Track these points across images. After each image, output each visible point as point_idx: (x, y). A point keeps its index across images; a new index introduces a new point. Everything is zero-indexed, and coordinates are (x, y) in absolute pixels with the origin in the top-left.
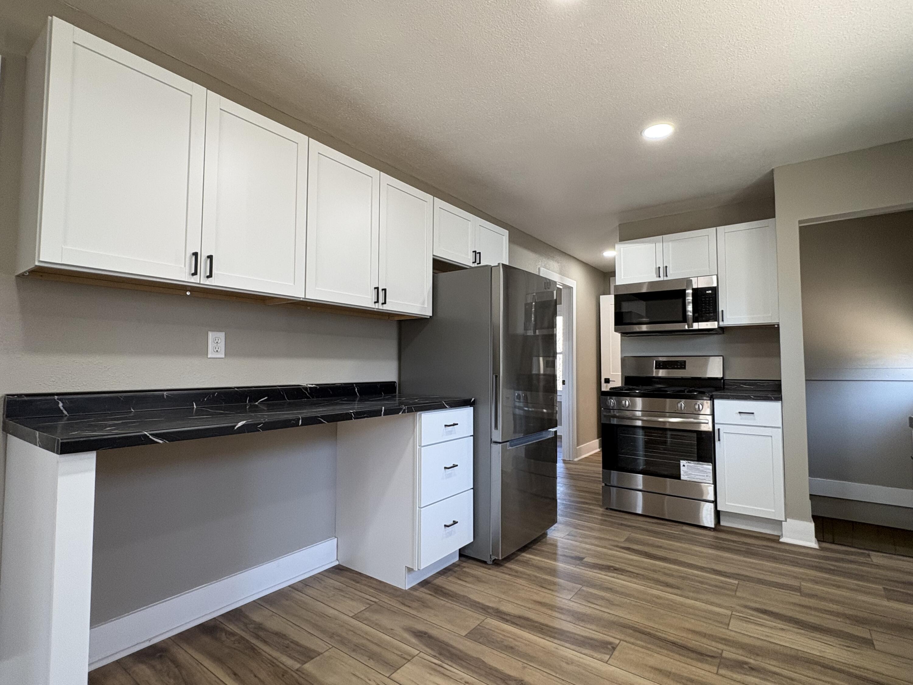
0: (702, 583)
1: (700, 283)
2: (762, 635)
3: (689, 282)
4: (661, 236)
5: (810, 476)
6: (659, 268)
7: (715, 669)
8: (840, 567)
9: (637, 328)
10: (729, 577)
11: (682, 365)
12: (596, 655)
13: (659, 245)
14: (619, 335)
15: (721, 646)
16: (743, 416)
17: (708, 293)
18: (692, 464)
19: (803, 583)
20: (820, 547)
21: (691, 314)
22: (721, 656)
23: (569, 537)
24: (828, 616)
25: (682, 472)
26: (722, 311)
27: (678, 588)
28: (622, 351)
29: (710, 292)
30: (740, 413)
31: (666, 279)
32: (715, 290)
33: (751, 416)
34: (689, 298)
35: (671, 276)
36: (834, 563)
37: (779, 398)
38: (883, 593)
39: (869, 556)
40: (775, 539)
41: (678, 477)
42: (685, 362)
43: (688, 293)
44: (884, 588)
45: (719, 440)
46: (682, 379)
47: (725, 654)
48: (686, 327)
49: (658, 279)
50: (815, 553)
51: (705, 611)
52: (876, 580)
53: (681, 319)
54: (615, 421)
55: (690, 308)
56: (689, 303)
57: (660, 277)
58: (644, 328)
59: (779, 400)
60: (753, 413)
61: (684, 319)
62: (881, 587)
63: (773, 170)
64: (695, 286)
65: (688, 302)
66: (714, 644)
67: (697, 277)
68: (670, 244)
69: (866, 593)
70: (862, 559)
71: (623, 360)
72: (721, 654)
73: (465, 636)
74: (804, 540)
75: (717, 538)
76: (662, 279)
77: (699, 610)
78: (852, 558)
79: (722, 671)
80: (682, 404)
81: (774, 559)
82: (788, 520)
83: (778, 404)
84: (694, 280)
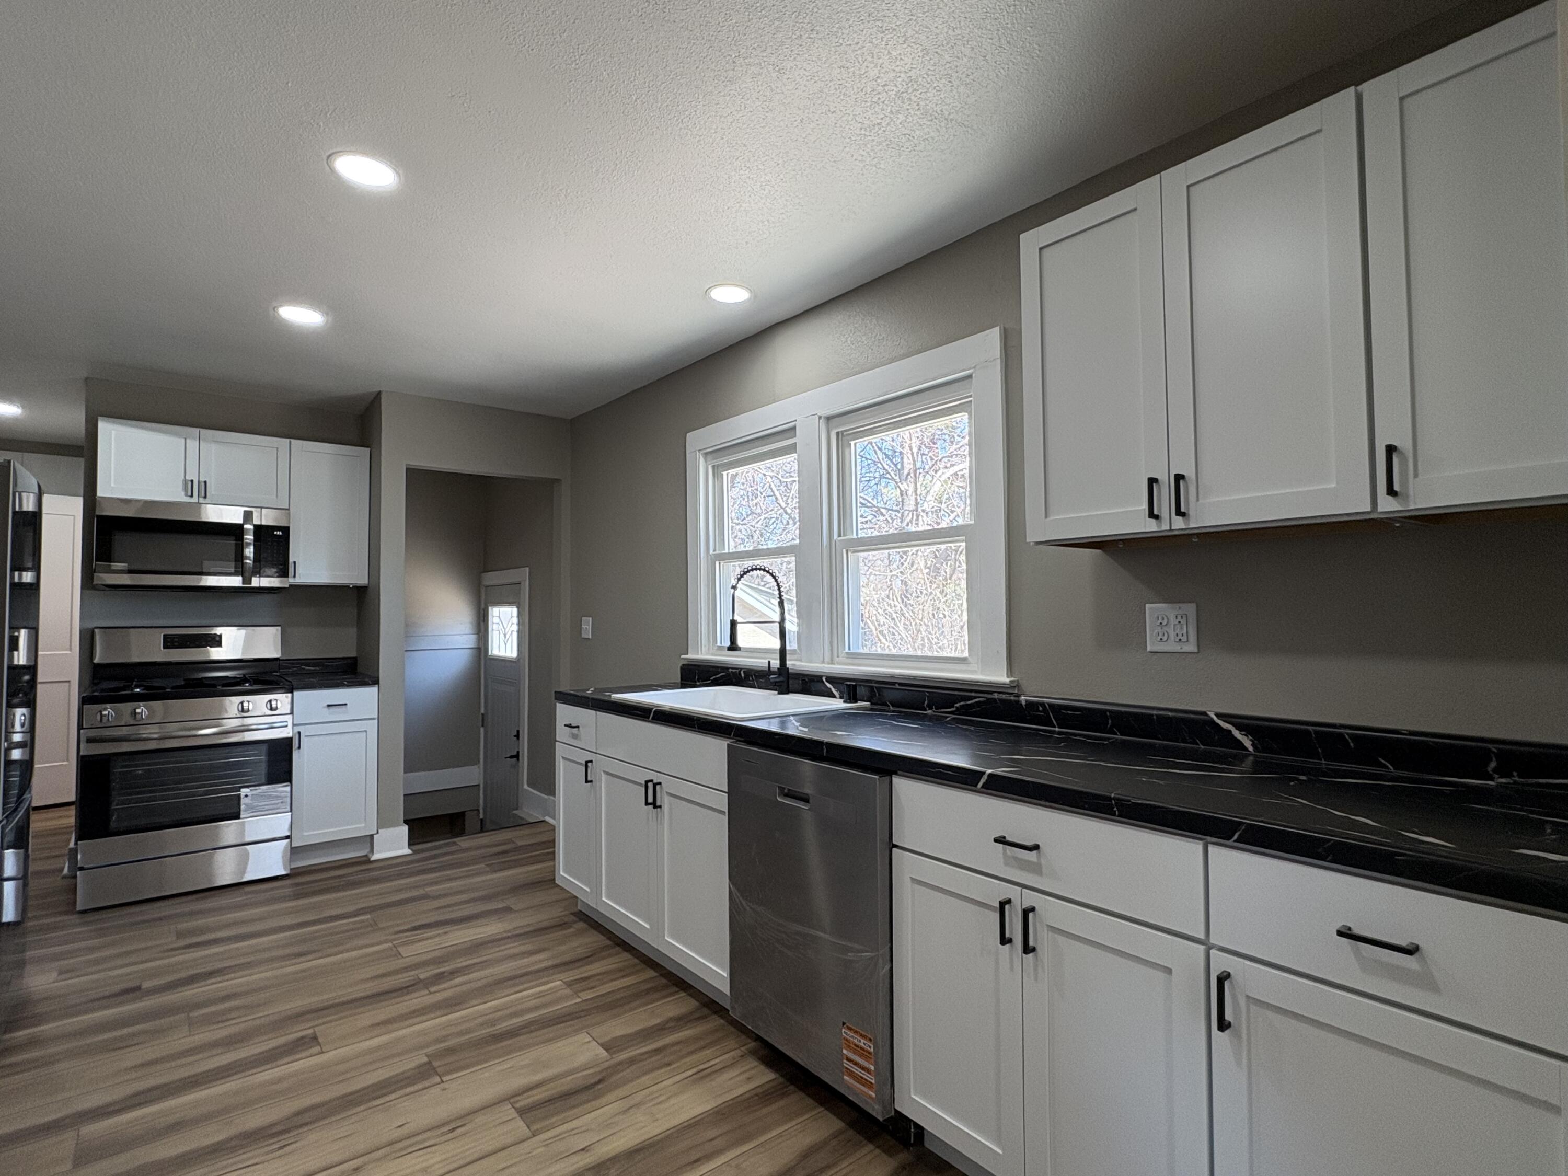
0: (331, 934)
1: (265, 518)
2: (436, 945)
3: (249, 516)
4: (198, 430)
5: (405, 772)
6: (191, 481)
7: (426, 992)
8: (442, 862)
10: (355, 916)
11: (215, 641)
12: (298, 1056)
13: (192, 443)
15: (413, 973)
16: (333, 709)
17: (276, 535)
18: (260, 790)
19: (427, 889)
20: (412, 850)
21: (251, 562)
22: (420, 981)
23: (63, 977)
24: (465, 906)
25: (243, 807)
26: (295, 563)
27: (314, 952)
29: (280, 533)
30: (329, 706)
32: (286, 530)
33: (343, 708)
34: (249, 538)
36: (433, 861)
37: (375, 682)
38: (488, 869)
39: (455, 843)
40: (366, 860)
41: (236, 816)
43: (247, 529)
44: (487, 865)
45: (299, 748)
47: (422, 977)
48: (241, 583)
49: (187, 499)
50: (409, 859)
51: (362, 957)
52: (474, 861)
55: (249, 552)
56: (249, 544)
57: (191, 496)
59: (375, 684)
60: (346, 704)
61: (239, 569)
62: (483, 865)
63: (379, 393)
64: (256, 522)
65: (247, 543)
66: (400, 976)
67: (262, 508)
68: (215, 446)
69: (473, 875)
70: (454, 848)
72: (419, 978)
73: (73, 1168)
74: (395, 850)
75: (297, 885)
76: (195, 500)
77: (358, 958)
78: (445, 850)
79: (433, 989)
81: (376, 880)
82: (380, 831)
83: (374, 689)
84: (257, 513)
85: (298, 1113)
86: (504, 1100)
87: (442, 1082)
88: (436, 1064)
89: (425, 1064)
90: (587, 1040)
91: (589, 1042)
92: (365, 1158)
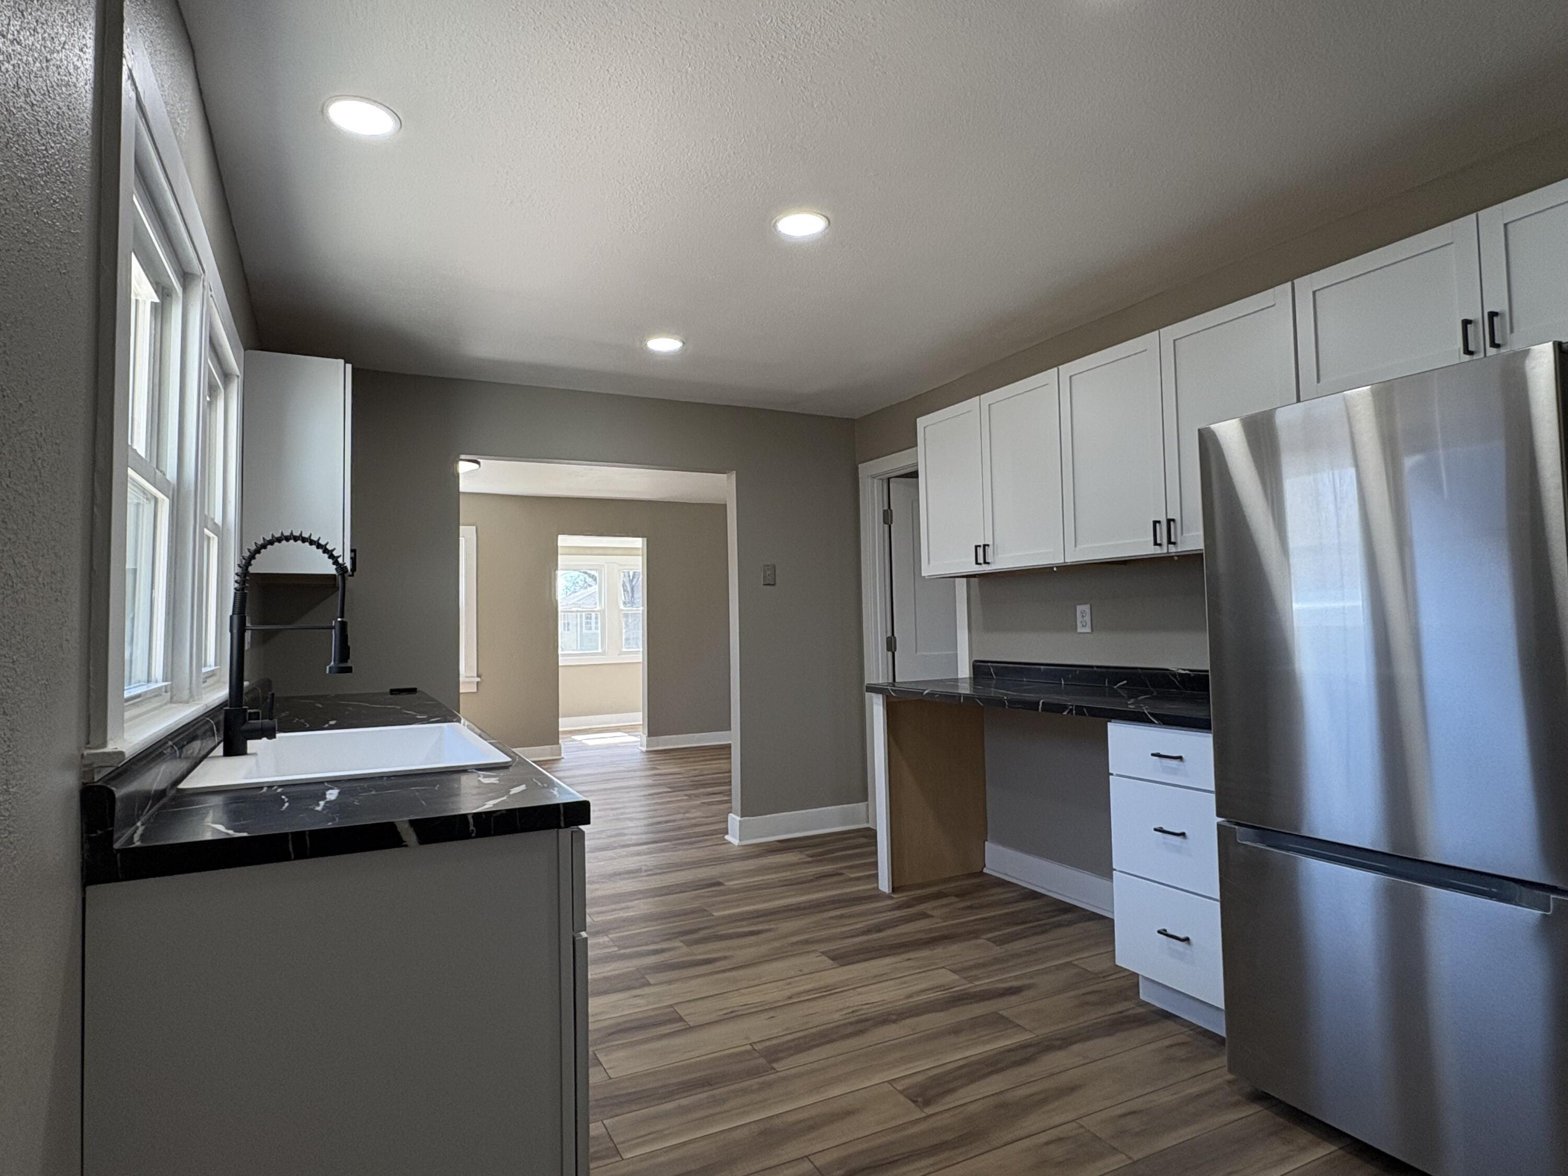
85: (861, 1032)
86: (693, 1027)
87: (751, 1044)
88: (762, 1061)
89: (776, 1060)
90: (611, 1070)
91: (610, 1068)
92: (786, 1002)
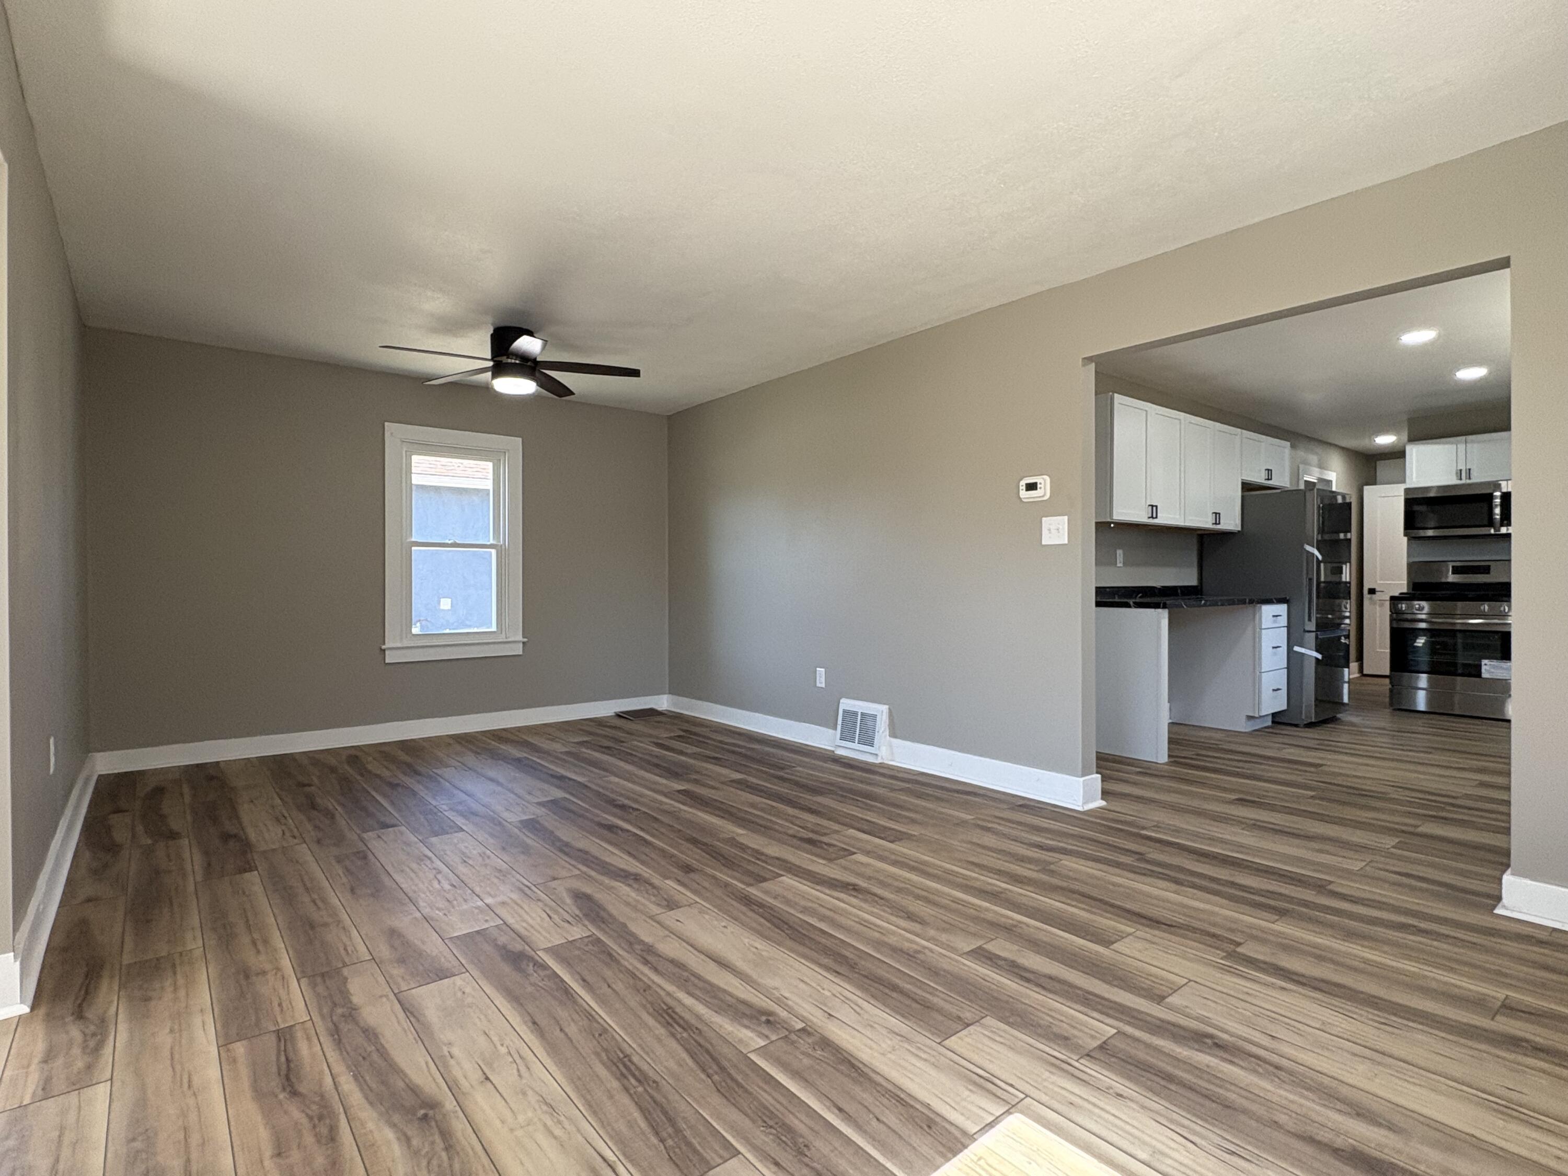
3: (1497, 486)
4: (1465, 437)
6: (1461, 470)
9: (1422, 533)
11: (1486, 570)
13: (1462, 447)
14: (1406, 539)
18: (1495, 663)
21: (1498, 517)
25: (1483, 671)
28: (1409, 555)
31: (1468, 481)
34: (1498, 501)
35: (1474, 480)
41: (1478, 674)
42: (1489, 566)
43: (1496, 496)
46: (1485, 584)
48: (1492, 531)
49: (1459, 482)
53: (1486, 522)
54: (1407, 625)
55: (1498, 510)
56: (1498, 505)
57: (1461, 479)
58: (1430, 533)
61: (1491, 523)
64: (1504, 490)
65: (1496, 505)
68: (1475, 445)
71: (1410, 566)
76: (1463, 482)
80: (1486, 607)
84: (1503, 484)
